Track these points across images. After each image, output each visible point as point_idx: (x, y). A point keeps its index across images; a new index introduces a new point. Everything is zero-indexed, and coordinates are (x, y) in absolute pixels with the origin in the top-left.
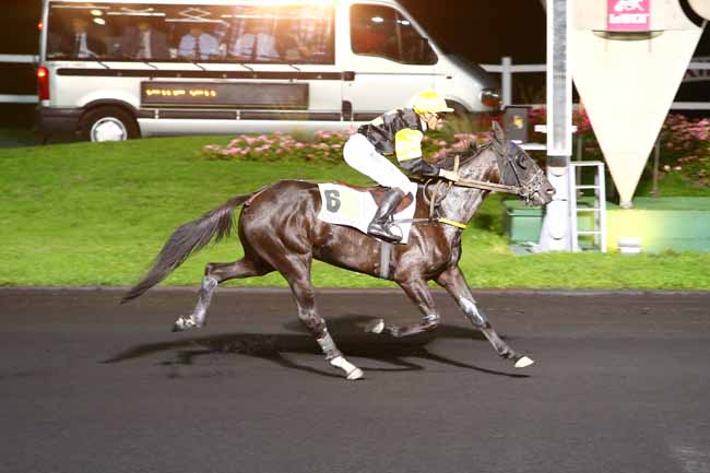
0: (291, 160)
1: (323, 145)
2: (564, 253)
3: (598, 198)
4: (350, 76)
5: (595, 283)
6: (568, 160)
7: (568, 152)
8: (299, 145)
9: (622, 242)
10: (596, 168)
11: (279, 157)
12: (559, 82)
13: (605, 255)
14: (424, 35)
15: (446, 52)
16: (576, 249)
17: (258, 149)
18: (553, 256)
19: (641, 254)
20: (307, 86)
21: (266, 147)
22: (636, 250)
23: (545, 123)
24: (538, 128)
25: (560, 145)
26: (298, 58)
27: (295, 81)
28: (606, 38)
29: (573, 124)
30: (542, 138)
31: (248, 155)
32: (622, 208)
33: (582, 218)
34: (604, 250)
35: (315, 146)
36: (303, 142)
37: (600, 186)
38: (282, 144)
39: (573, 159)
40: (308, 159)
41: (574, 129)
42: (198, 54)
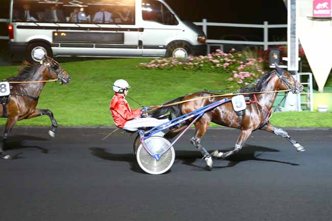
0: (177, 70)
1: (190, 63)
2: (295, 112)
3: (309, 88)
4: (142, 30)
5: (308, 125)
6: (297, 72)
7: (297, 69)
8: (180, 63)
9: (319, 107)
10: (308, 75)
11: (172, 68)
12: (293, 39)
13: (312, 112)
14: (173, 13)
15: (182, 20)
16: (300, 110)
17: (163, 65)
18: (291, 113)
19: (327, 112)
20: (123, 34)
21: (166, 64)
22: (325, 110)
23: (286, 56)
24: (284, 59)
25: (293, 66)
26: (120, 22)
27: (118, 32)
28: (312, 20)
29: (299, 57)
30: (285, 63)
31: (158, 67)
32: (319, 92)
33: (302, 96)
34: (312, 110)
35: (187, 64)
36: (182, 62)
37: (310, 83)
38: (173, 63)
39: (299, 72)
40: (184, 69)
41: (299, 59)
42: (78, 20)
